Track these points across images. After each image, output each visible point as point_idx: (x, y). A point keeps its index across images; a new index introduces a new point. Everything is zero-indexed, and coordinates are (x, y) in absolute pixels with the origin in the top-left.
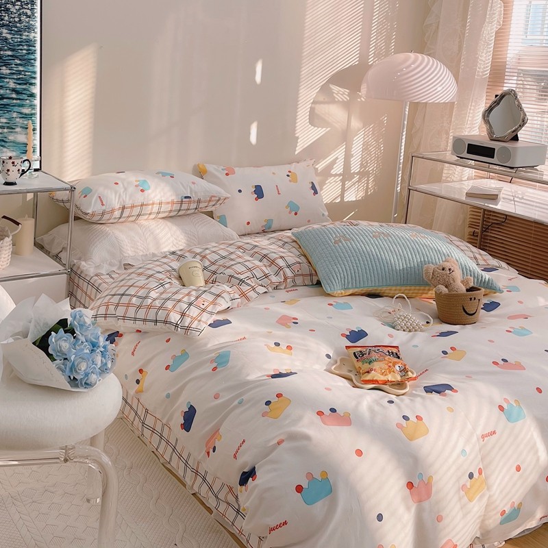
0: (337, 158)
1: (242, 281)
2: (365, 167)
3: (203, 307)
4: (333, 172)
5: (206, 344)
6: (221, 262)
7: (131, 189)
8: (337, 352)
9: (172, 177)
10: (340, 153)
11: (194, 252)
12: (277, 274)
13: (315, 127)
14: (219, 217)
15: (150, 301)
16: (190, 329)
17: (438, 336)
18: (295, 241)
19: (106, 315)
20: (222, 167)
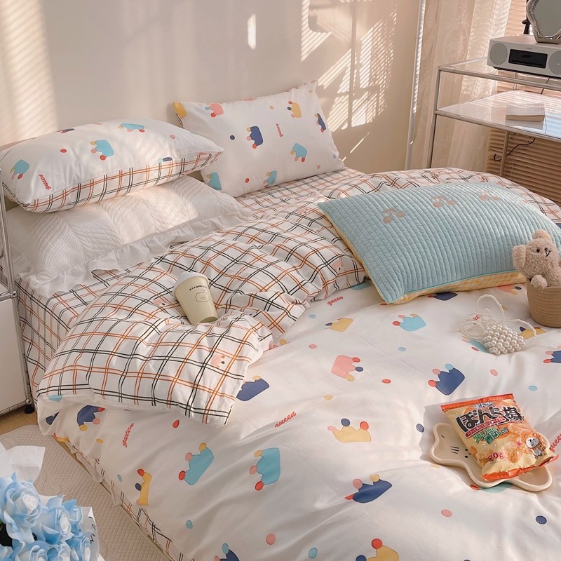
1: (269, 303)
3: (223, 367)
6: (234, 270)
7: (86, 157)
9: (142, 131)
11: (190, 256)
12: (312, 278)
13: (316, 32)
14: (210, 176)
15: (139, 362)
16: (210, 412)
17: (552, 361)
18: (323, 217)
19: (74, 388)
20: (206, 105)
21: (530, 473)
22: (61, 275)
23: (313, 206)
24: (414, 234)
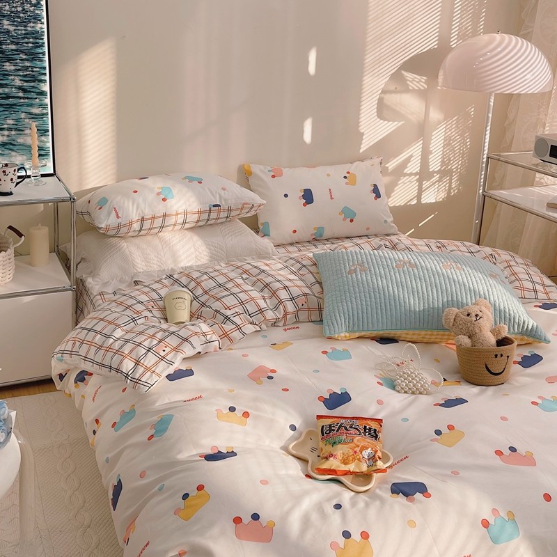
0: (411, 156)
1: (227, 318)
2: (447, 165)
3: (163, 354)
4: (407, 171)
5: (155, 402)
7: (151, 197)
9: (200, 183)
10: (415, 150)
12: (276, 308)
13: (381, 119)
14: (263, 224)
15: (111, 341)
16: (139, 382)
17: (441, 405)
18: (315, 264)
19: (71, 353)
20: (269, 168)
21: (362, 479)
22: (111, 280)
23: (311, 255)
24: (366, 286)
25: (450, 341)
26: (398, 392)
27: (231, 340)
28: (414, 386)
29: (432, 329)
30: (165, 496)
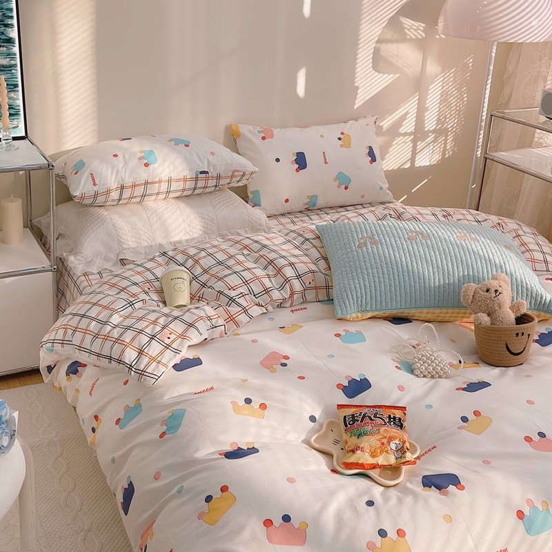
0: (407, 113)
1: (232, 300)
2: (443, 123)
3: (168, 341)
4: (402, 130)
5: (162, 395)
6: (216, 270)
7: (134, 162)
8: (326, 412)
9: (187, 146)
10: (411, 106)
11: (186, 254)
12: (282, 287)
14: (253, 193)
15: (109, 328)
16: (145, 374)
17: (464, 389)
18: (318, 237)
19: (63, 342)
20: (259, 129)
21: (389, 472)
22: (95, 259)
23: (313, 227)
24: (378, 261)
25: (465, 320)
26: (417, 376)
27: (237, 325)
28: (434, 369)
29: (447, 307)
30: (185, 498)
